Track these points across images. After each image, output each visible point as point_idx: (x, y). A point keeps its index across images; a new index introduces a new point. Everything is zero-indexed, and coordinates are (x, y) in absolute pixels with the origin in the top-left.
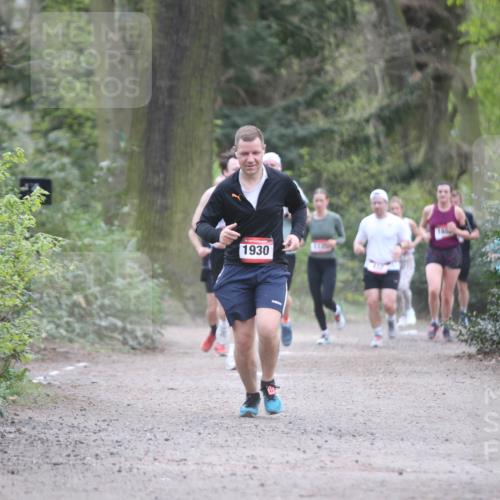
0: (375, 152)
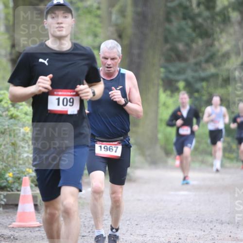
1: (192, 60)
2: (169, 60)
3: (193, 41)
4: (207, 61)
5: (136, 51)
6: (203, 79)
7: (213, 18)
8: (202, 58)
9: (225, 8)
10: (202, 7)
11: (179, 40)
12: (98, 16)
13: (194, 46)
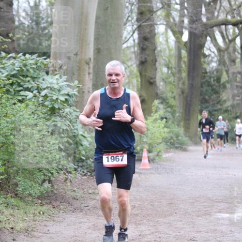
0: (230, 113)
1: (211, 103)
2: (202, 103)
3: (211, 95)
4: (217, 103)
5: (189, 99)
6: (216, 111)
7: (219, 86)
8: (215, 102)
9: (224, 83)
10: (215, 82)
11: (206, 95)
12: (174, 85)
13: (212, 97)
